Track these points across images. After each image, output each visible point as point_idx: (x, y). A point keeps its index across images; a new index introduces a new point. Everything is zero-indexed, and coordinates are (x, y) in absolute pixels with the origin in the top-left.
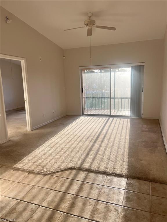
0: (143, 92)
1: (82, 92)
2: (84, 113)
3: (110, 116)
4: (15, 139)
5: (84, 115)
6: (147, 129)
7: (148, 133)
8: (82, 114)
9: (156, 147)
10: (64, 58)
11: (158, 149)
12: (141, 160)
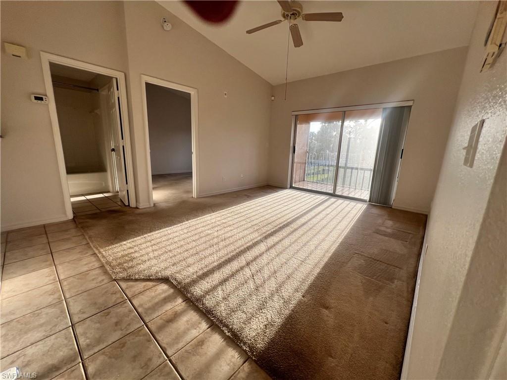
0: (401, 158)
1: (294, 152)
2: (293, 186)
3: (333, 195)
4: (164, 205)
5: (291, 187)
6: (389, 231)
7: (387, 238)
8: (289, 186)
9: (391, 279)
10: (273, 98)
11: (394, 286)
12: (327, 308)
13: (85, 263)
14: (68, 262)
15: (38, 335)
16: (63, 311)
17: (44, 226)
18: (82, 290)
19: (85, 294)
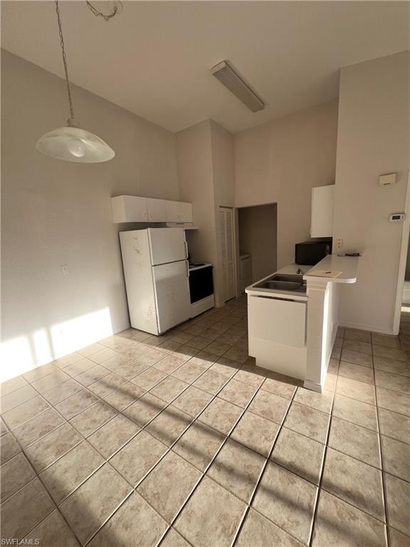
13: (404, 402)
14: (387, 390)
15: (354, 451)
16: (376, 445)
17: (371, 334)
18: (396, 436)
19: (400, 444)
